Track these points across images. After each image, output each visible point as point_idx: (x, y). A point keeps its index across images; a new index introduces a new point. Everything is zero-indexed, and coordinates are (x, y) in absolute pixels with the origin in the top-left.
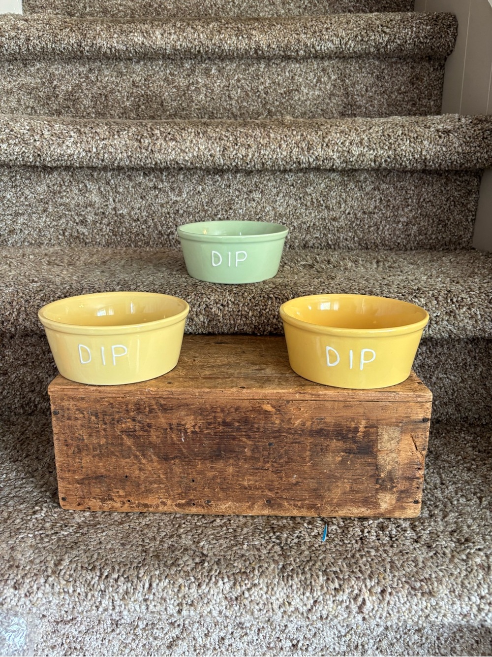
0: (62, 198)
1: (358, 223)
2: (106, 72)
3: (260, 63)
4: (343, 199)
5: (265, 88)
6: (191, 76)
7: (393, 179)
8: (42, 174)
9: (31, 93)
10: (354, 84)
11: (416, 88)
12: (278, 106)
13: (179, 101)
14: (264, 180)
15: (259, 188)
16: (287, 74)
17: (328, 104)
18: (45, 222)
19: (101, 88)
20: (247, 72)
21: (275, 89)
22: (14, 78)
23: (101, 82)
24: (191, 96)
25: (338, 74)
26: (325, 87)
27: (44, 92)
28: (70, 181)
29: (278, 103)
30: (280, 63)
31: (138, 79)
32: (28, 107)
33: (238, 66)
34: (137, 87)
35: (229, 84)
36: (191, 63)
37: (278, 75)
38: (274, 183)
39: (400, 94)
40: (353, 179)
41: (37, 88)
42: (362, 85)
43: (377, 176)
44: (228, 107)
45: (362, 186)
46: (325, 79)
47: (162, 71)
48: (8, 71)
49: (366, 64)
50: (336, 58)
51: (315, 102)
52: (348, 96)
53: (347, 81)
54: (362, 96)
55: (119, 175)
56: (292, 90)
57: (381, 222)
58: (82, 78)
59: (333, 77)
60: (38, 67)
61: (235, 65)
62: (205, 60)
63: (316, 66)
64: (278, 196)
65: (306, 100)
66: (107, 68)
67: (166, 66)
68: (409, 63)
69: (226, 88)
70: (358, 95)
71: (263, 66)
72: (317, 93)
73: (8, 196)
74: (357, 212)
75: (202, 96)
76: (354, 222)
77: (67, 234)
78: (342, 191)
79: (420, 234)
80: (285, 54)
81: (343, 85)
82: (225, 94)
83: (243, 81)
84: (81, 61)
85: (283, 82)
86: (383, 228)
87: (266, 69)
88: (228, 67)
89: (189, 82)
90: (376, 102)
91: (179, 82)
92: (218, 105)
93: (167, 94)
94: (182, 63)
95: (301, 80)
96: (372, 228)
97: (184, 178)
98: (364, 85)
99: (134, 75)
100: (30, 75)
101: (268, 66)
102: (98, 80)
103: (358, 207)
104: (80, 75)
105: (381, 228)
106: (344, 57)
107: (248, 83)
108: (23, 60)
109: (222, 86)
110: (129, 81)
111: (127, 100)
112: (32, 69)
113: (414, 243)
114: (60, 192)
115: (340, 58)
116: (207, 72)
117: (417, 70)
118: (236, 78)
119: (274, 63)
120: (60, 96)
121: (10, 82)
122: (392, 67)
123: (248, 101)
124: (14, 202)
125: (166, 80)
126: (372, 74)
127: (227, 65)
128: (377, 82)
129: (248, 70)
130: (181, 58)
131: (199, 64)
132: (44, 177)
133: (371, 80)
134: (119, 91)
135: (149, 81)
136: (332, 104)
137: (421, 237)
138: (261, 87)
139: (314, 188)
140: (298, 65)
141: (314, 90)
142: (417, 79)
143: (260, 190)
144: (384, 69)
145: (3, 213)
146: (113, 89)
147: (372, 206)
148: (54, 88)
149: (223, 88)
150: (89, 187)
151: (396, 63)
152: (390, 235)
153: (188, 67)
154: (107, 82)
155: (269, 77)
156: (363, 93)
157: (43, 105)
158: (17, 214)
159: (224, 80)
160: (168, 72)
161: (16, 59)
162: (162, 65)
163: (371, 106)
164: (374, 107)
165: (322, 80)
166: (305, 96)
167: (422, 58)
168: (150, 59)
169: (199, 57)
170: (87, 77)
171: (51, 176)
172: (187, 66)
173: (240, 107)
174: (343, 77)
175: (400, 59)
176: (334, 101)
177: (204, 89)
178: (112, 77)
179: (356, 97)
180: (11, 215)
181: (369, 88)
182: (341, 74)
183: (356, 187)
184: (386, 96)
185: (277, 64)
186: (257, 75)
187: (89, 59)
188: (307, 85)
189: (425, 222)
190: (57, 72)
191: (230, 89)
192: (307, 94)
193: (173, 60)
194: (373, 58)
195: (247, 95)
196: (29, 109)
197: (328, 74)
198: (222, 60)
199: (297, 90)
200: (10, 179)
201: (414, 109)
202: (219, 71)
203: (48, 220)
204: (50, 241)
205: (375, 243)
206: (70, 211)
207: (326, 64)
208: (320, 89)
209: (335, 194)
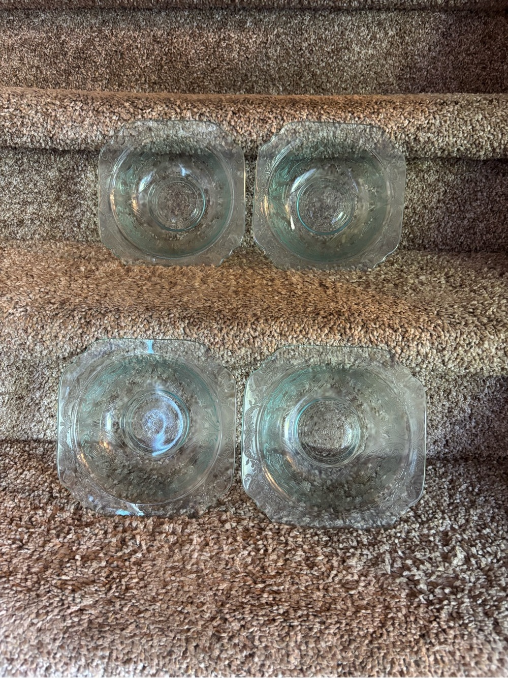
0: (75, 184)
1: (417, 219)
2: (122, 25)
3: (304, 15)
5: (309, 45)
7: (462, 168)
8: (52, 157)
9: (35, 50)
10: (415, 42)
11: (488, 49)
12: (324, 67)
13: (207, 60)
16: (336, 28)
17: (383, 66)
18: (58, 212)
19: (117, 44)
21: (321, 47)
22: (15, 32)
23: (116, 36)
24: (222, 55)
25: (397, 29)
26: (381, 45)
27: (51, 49)
28: (85, 165)
29: (324, 64)
30: (328, 16)
32: (32, 67)
33: (279, 18)
34: (158, 42)
35: (267, 40)
36: (223, 14)
37: (326, 29)
39: (469, 55)
40: (415, 168)
41: (42, 44)
42: (424, 44)
43: (443, 164)
44: (265, 68)
45: (423, 177)
46: (380, 35)
47: (188, 24)
48: (7, 22)
49: (430, 18)
50: (395, 10)
51: (367, 63)
52: (407, 57)
53: (407, 38)
54: (424, 57)
56: (341, 49)
57: (444, 218)
58: (94, 32)
59: (391, 33)
60: (43, 18)
61: (274, 16)
62: (239, 10)
65: (357, 61)
66: (124, 20)
67: (192, 18)
68: (481, 17)
69: (262, 45)
70: (418, 55)
71: (307, 18)
72: (370, 52)
73: (15, 183)
74: (416, 206)
75: (235, 54)
76: (412, 217)
77: (82, 226)
79: (488, 232)
80: (335, 5)
82: (261, 52)
84: (93, 12)
85: (331, 38)
86: (445, 225)
87: (312, 22)
89: (219, 37)
90: (440, 64)
91: (207, 37)
92: (253, 65)
93: (193, 51)
94: (212, 14)
96: (433, 225)
98: (427, 44)
99: (155, 28)
100: (33, 28)
101: (314, 18)
102: (112, 34)
103: (418, 201)
104: (91, 28)
105: (443, 225)
106: (404, 9)
108: (24, 9)
109: (258, 42)
110: (149, 36)
111: (147, 58)
112: (36, 20)
113: (479, 243)
114: (73, 178)
115: (400, 10)
116: (241, 25)
117: (491, 27)
118: (275, 32)
119: (321, 15)
120: (70, 54)
121: (10, 36)
122: (461, 22)
123: (289, 62)
124: (22, 189)
125: (192, 35)
126: (437, 30)
127: (265, 17)
128: (442, 41)
129: (290, 23)
130: (211, 8)
132: (55, 160)
133: (436, 38)
135: (173, 35)
137: (488, 235)
140: (349, 18)
142: (490, 37)
144: (451, 25)
145: (10, 201)
146: (131, 46)
147: (434, 200)
148: (62, 44)
149: (260, 44)
151: (466, 17)
152: (453, 232)
154: (123, 37)
155: (314, 32)
156: (425, 53)
157: (50, 64)
158: (25, 203)
160: (195, 24)
161: (16, 8)
162: (188, 16)
163: (434, 68)
164: (437, 70)
165: (378, 36)
166: (356, 55)
167: (497, 12)
168: (174, 9)
169: (232, 8)
170: (100, 31)
171: (62, 159)
172: (218, 17)
173: (279, 68)
175: (471, 12)
176: (391, 62)
177: (238, 46)
178: (129, 30)
179: (416, 57)
180: (19, 203)
181: (432, 47)
182: (400, 30)
183: (417, 177)
184: (451, 57)
185: (324, 16)
186: (301, 30)
187: (102, 9)
189: (495, 218)
190: (65, 25)
192: (359, 53)
194: (440, 11)
195: (288, 54)
196: (34, 70)
197: (384, 28)
198: (259, 11)
200: (16, 162)
201: (484, 73)
202: (256, 24)
203: (60, 209)
204: (63, 233)
205: (434, 241)
206: (85, 200)
207: (383, 16)
208: (375, 47)
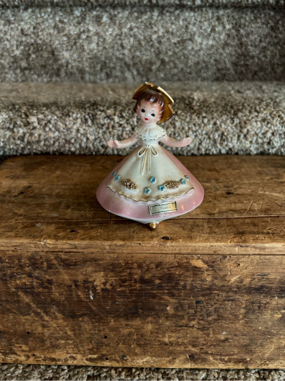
6: (82, 25)
20: (140, 20)
31: (26, 27)
63: (210, 15)
81: (237, 35)
83: (135, 30)
88: (120, 15)
95: (195, 29)
107: (141, 32)
131: (89, 11)
134: (7, 40)
136: (225, 55)
138: (154, 37)
141: (208, 39)
153: (79, 15)
159: (116, 29)
174: (237, 27)
188: (201, 35)
191: (122, 38)
193: (62, 7)
199: (190, 40)
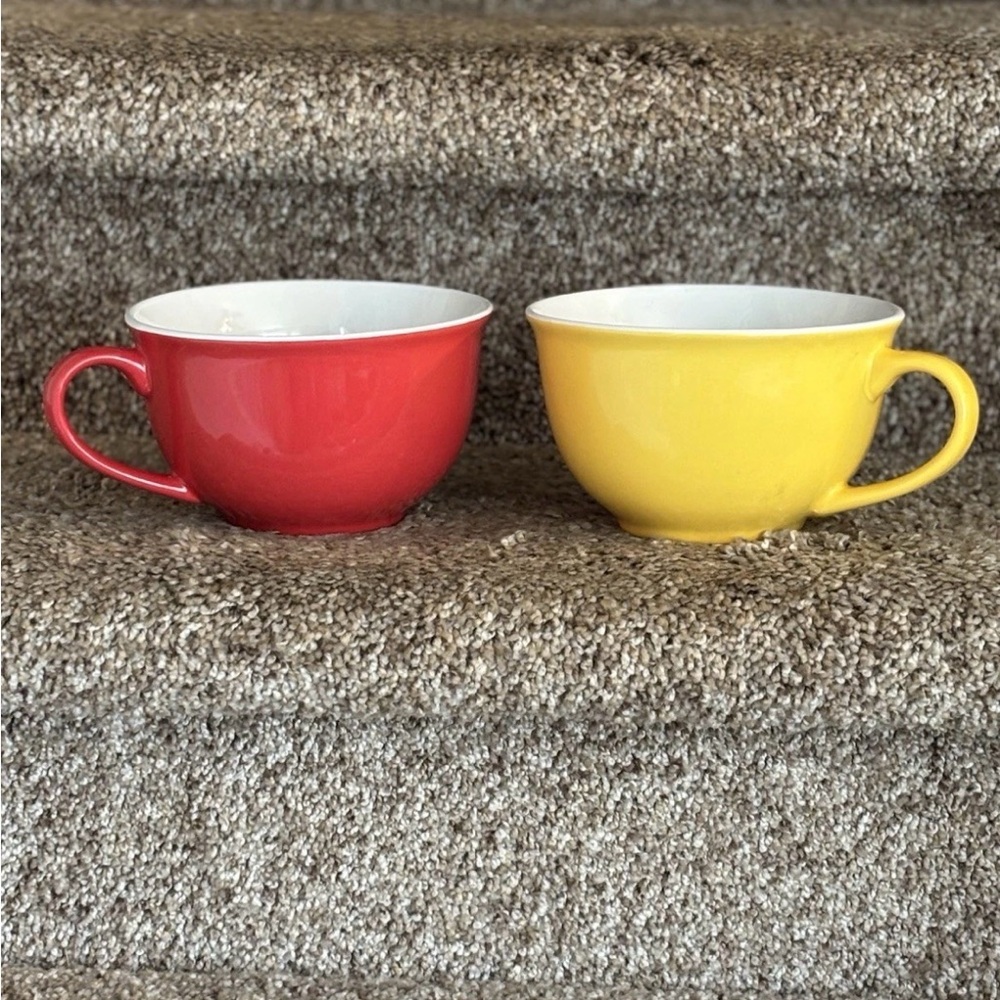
4: (949, 279)
14: (688, 219)
15: (671, 244)
38: (722, 229)
55: (212, 201)
64: (732, 269)
78: (949, 251)
97: (427, 213)
139: (853, 245)
143: (677, 251)
150: (111, 234)
209: (924, 262)
